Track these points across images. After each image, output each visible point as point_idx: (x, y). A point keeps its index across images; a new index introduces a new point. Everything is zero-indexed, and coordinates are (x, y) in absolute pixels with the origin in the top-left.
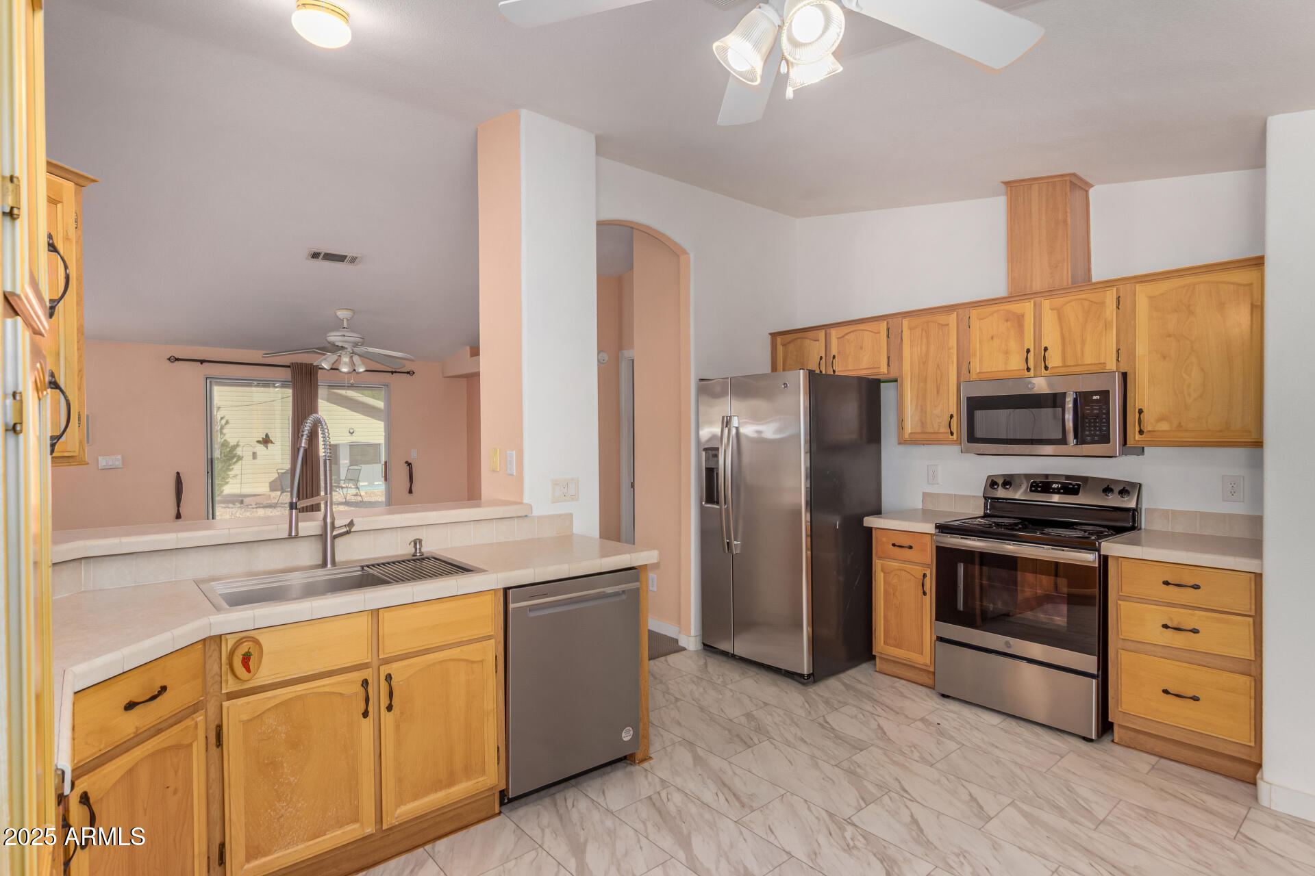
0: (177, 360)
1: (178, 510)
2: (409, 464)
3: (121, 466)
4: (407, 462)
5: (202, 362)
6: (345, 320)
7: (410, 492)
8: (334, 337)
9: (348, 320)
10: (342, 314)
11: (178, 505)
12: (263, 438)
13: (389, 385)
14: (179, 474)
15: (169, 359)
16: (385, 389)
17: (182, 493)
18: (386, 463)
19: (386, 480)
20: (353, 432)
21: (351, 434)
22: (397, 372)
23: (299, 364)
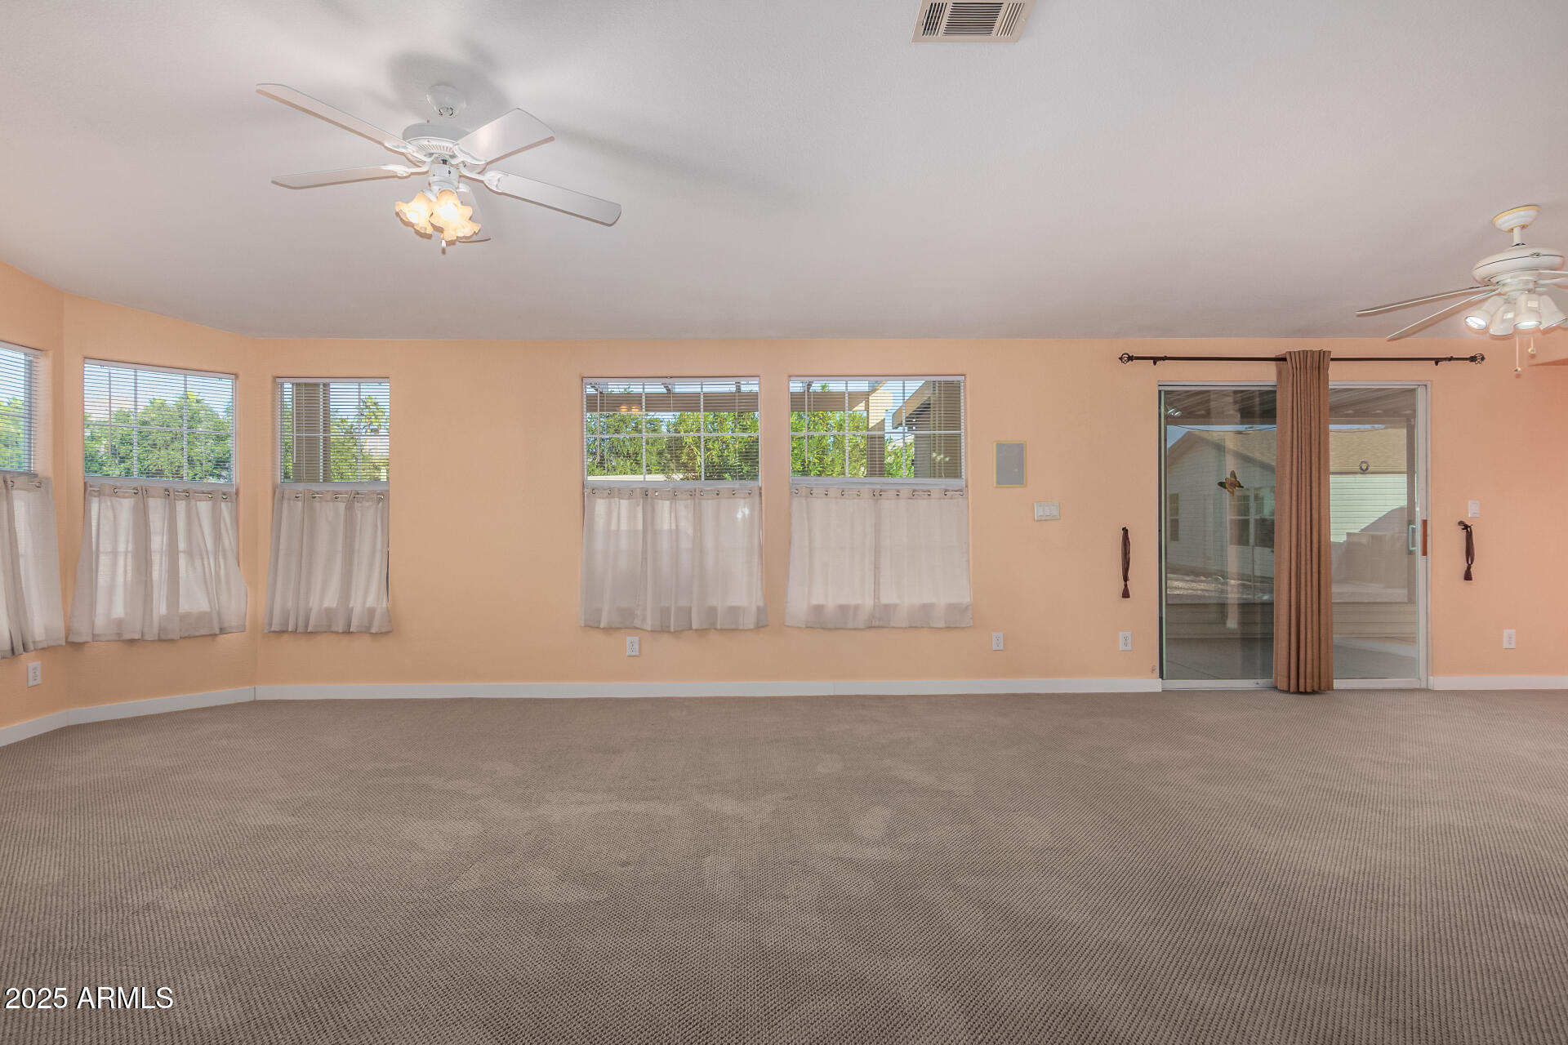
0: (1131, 358)
1: (1126, 585)
2: (1466, 527)
3: (1058, 517)
4: (1461, 523)
5: (1155, 360)
6: (1519, 230)
7: (1468, 576)
8: (1492, 265)
9: (1524, 228)
11: (1126, 579)
12: (1227, 478)
13: (1429, 384)
14: (1125, 530)
15: (1121, 359)
16: (1420, 392)
17: (1129, 559)
18: (1425, 523)
19: (1425, 553)
20: (1367, 469)
21: (1364, 471)
22: (1451, 359)
23: (1301, 353)
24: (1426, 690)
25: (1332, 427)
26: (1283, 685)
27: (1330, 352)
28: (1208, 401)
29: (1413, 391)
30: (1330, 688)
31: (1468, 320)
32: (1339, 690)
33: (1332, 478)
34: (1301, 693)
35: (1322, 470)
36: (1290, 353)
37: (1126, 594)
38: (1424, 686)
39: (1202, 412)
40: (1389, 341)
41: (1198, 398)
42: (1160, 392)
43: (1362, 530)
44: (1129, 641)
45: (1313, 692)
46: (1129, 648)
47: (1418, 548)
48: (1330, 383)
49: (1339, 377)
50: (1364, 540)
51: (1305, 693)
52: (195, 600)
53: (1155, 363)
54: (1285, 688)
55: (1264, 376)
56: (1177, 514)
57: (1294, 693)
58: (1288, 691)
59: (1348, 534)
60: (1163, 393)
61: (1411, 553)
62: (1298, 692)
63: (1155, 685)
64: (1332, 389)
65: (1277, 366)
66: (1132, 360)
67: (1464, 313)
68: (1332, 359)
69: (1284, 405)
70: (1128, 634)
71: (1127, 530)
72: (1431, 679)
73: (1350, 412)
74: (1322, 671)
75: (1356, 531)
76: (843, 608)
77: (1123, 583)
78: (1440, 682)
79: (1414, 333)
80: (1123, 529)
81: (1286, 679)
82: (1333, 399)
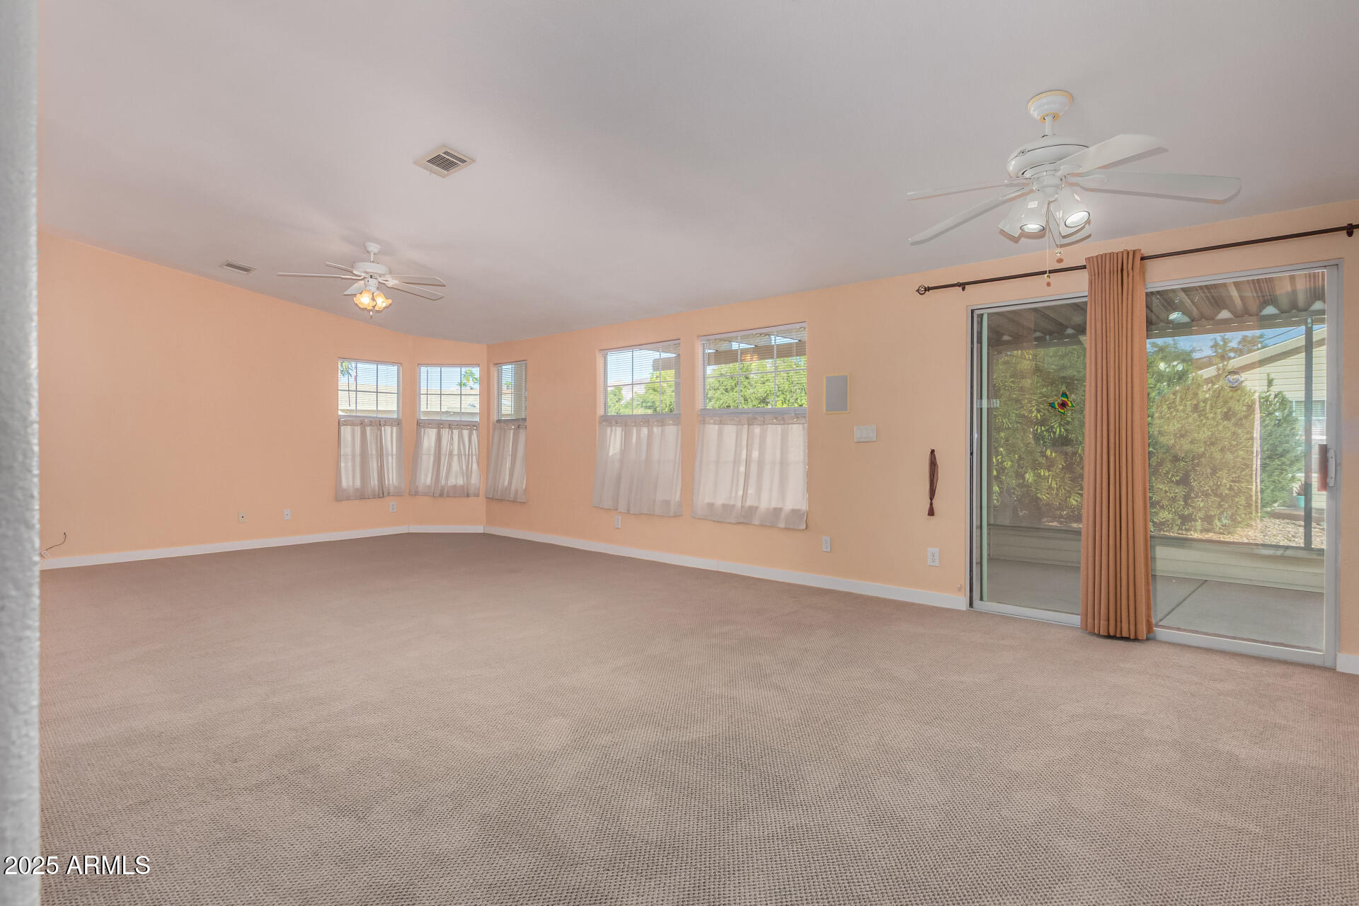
0: (928, 289)
1: (931, 504)
3: (875, 440)
5: (962, 286)
6: (1048, 120)
11: (931, 498)
13: (1341, 264)
14: (933, 451)
15: (918, 291)
16: (1329, 276)
17: (936, 480)
19: (1324, 486)
37: (931, 512)
38: (1328, 663)
44: (937, 557)
46: (936, 564)
52: (456, 480)
53: (963, 289)
60: (986, 317)
63: (958, 602)
66: (929, 291)
70: (936, 550)
71: (935, 453)
72: (1339, 655)
76: (725, 507)
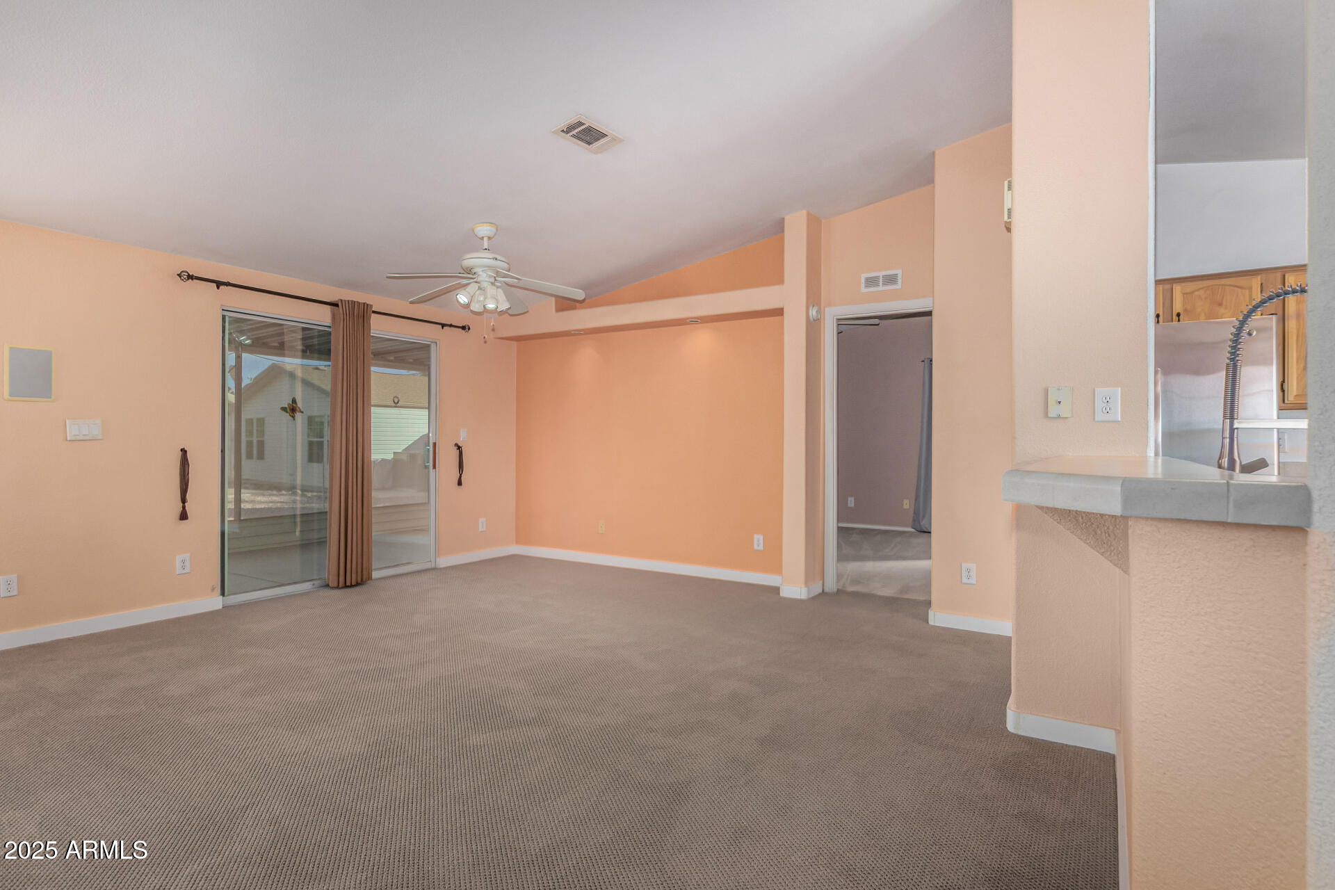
0: (190, 277)
1: (184, 507)
2: (459, 448)
3: (100, 437)
4: (456, 445)
5: (219, 284)
6: (486, 239)
7: (460, 483)
8: (472, 260)
9: (489, 238)
10: (484, 230)
11: (184, 501)
12: (289, 404)
13: (438, 343)
14: (184, 451)
15: (180, 276)
16: (433, 347)
17: (188, 480)
18: (435, 444)
19: (434, 467)
20: (398, 402)
21: (396, 404)
22: (451, 326)
23: (350, 303)
24: (435, 569)
25: (373, 369)
26: (333, 583)
27: (371, 306)
28: (282, 334)
29: (428, 346)
30: (370, 578)
31: (458, 296)
32: (377, 579)
33: (373, 409)
34: (348, 587)
35: (365, 403)
36: (342, 300)
37: (184, 516)
38: (433, 566)
39: (276, 344)
40: (411, 303)
41: (271, 330)
42: (224, 317)
43: (404, 450)
44: (187, 564)
45: (357, 584)
46: (187, 570)
47: (431, 464)
48: (372, 331)
49: (379, 327)
50: (404, 457)
51: (351, 586)
53: (218, 287)
54: (336, 585)
55: (321, 317)
56: (263, 436)
57: (342, 588)
58: (338, 587)
59: (394, 453)
60: (227, 319)
61: (427, 467)
62: (346, 586)
63: (215, 603)
64: (373, 336)
65: (331, 312)
66: (192, 279)
67: (456, 292)
68: (374, 312)
69: (337, 344)
70: (187, 556)
71: (186, 452)
72: (438, 560)
73: (392, 358)
74: (364, 566)
75: (400, 451)
77: (181, 505)
78: (444, 562)
79: (425, 301)
80: (182, 450)
81: (336, 578)
82: (374, 347)
